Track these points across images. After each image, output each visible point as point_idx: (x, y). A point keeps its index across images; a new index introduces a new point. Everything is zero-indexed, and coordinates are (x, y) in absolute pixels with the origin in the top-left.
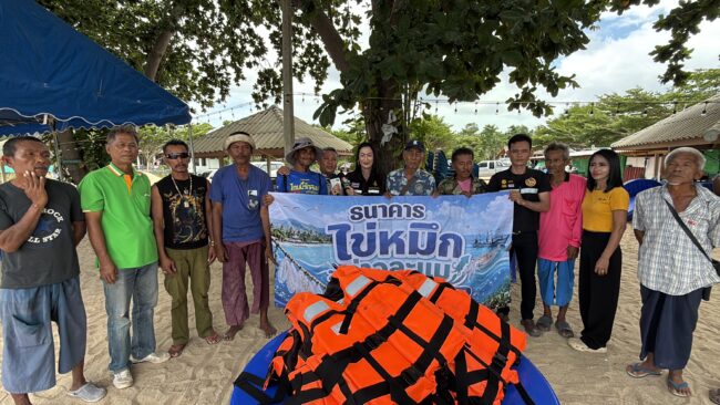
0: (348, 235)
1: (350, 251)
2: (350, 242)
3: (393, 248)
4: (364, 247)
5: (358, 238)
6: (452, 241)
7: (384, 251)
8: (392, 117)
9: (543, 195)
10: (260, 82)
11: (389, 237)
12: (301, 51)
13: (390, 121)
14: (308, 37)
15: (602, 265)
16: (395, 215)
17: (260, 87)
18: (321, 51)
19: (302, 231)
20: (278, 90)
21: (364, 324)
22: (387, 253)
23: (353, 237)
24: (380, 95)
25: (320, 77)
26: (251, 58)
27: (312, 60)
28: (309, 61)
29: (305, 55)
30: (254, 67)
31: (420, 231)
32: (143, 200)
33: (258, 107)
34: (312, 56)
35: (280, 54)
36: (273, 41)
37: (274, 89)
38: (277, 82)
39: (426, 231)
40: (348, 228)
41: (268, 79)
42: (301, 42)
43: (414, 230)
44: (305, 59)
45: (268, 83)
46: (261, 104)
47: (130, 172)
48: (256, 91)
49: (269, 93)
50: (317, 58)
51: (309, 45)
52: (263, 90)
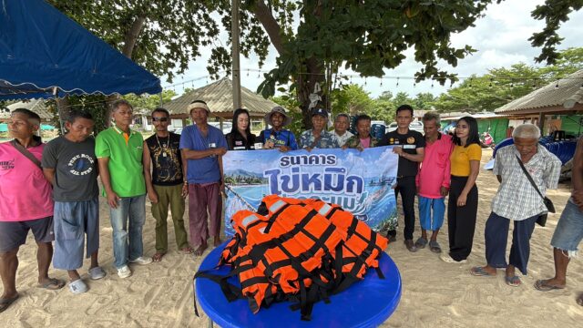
0: (279, 177)
1: (280, 189)
2: (280, 182)
3: (312, 186)
4: (290, 185)
5: (286, 179)
6: (356, 182)
7: (306, 188)
8: (317, 87)
9: (420, 150)
10: (213, 57)
11: (310, 177)
12: (247, 32)
13: (315, 91)
14: (253, 20)
15: (462, 200)
16: (314, 163)
17: (213, 61)
18: (263, 33)
19: (247, 177)
20: (228, 65)
21: (279, 228)
22: (308, 189)
23: (282, 178)
24: (309, 71)
25: (263, 54)
26: (206, 38)
27: (256, 40)
28: (254, 40)
29: (251, 36)
30: (209, 45)
31: (333, 174)
32: (136, 150)
33: (212, 78)
34: (257, 37)
35: (230, 35)
36: (225, 24)
37: (225, 63)
38: (227, 57)
39: (337, 174)
40: (279, 172)
41: (219, 56)
42: (247, 25)
43: (328, 173)
44: (250, 39)
45: (220, 59)
46: (214, 76)
47: (128, 131)
48: (210, 65)
49: (221, 67)
50: (260, 39)
51: (254, 27)
52: (215, 64)
